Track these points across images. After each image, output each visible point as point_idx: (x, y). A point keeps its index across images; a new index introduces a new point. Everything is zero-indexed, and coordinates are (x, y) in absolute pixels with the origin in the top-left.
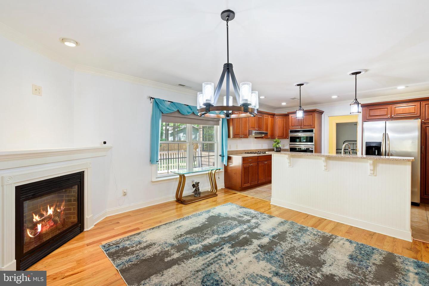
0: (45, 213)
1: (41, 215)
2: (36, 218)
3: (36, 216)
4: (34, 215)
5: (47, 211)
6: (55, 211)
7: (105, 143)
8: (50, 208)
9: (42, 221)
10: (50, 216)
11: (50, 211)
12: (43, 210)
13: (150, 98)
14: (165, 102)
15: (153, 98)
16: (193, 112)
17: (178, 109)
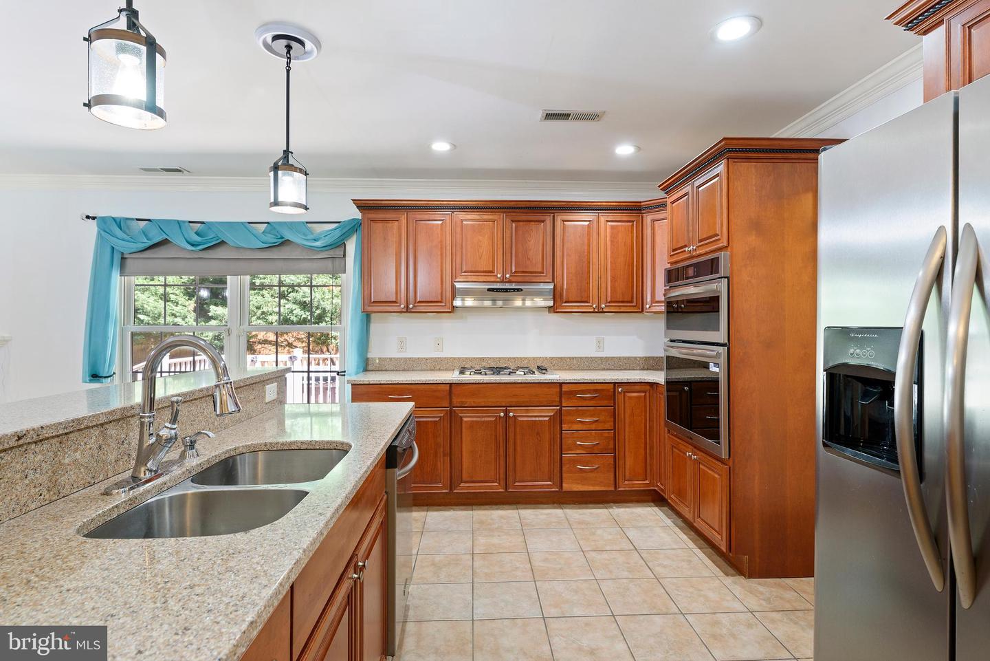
13: (88, 217)
14: (129, 222)
15: (94, 218)
16: (219, 241)
17: (165, 237)
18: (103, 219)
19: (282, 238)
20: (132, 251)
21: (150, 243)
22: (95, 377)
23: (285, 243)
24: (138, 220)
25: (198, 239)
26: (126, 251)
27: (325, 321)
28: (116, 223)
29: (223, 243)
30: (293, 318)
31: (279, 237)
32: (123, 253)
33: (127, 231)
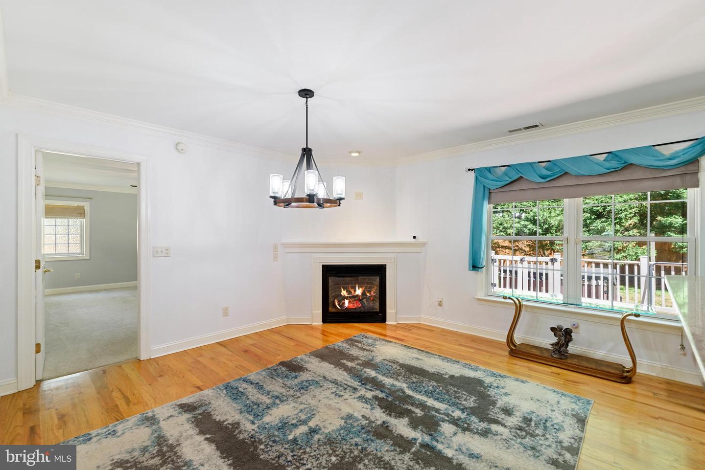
0: (353, 292)
1: (349, 292)
2: (344, 293)
3: (344, 290)
4: (342, 289)
5: (355, 291)
6: (364, 294)
7: (414, 237)
8: (359, 289)
9: (350, 297)
10: (357, 296)
11: (359, 292)
12: (352, 288)
13: (469, 170)
14: (495, 169)
15: (472, 170)
16: (563, 172)
17: (521, 175)
18: (479, 169)
19: (626, 162)
20: (498, 187)
21: (510, 180)
22: (475, 267)
23: (629, 166)
24: (500, 166)
25: (549, 173)
26: (492, 188)
27: (551, 232)
28: (487, 170)
29: (566, 173)
30: (526, 231)
31: (623, 162)
32: (490, 189)
33: (495, 175)
